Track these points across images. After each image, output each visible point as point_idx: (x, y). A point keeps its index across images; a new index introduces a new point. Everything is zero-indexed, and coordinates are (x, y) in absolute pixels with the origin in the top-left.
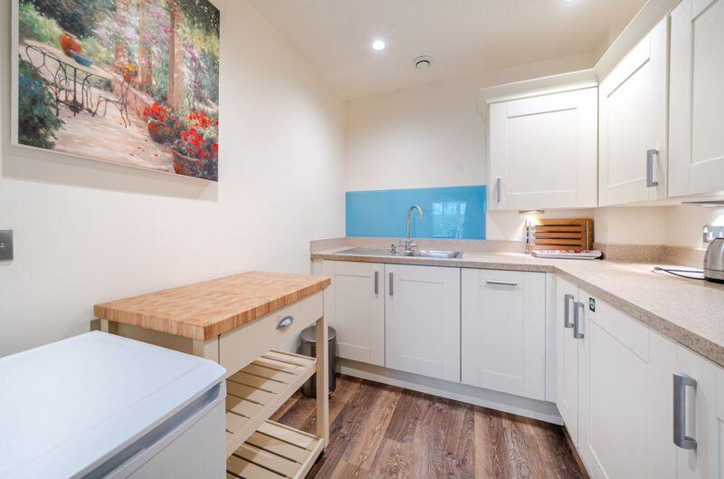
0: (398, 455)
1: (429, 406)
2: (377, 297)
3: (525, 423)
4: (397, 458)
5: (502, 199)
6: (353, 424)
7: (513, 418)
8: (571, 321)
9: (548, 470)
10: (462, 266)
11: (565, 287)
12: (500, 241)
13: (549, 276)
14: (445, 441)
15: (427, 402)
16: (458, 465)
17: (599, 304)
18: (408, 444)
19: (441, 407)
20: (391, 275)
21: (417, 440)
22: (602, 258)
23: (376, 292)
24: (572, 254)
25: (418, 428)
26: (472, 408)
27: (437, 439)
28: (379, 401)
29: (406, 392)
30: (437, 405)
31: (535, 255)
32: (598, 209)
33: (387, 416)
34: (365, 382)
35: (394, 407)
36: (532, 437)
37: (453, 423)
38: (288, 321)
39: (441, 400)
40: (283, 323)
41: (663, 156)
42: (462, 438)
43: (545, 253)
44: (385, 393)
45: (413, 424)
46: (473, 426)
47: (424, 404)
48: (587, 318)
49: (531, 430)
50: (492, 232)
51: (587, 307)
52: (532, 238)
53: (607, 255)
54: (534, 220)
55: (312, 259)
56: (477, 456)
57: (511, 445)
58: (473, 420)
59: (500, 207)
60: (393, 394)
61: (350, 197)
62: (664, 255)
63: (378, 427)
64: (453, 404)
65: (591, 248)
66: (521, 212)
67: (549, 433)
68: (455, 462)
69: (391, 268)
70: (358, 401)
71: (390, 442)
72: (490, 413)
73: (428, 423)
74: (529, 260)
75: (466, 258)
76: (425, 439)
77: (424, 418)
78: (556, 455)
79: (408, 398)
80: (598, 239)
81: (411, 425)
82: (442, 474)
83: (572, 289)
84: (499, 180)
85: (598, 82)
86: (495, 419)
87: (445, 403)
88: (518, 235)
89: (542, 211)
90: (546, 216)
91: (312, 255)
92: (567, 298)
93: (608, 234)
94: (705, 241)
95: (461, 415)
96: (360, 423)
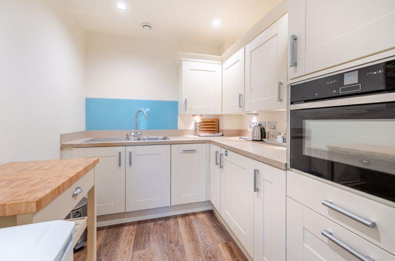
0: (144, 257)
1: (155, 225)
2: (120, 168)
3: (199, 214)
4: (143, 258)
5: (188, 109)
6: (109, 255)
7: (194, 214)
8: (218, 161)
9: (210, 229)
10: (171, 143)
11: (215, 148)
12: (184, 130)
13: (208, 144)
14: (167, 238)
15: (153, 223)
16: (176, 245)
17: (229, 152)
18: (148, 248)
19: (161, 222)
20: (130, 153)
21: (152, 244)
22: (222, 136)
23: (120, 165)
24: (212, 134)
25: (151, 238)
26: (176, 217)
27: (163, 239)
28: (123, 234)
29: (139, 222)
30: (159, 222)
31: (199, 136)
32: (222, 115)
33: (131, 240)
34: (109, 227)
35: (134, 233)
36: (203, 219)
37: (168, 228)
38: (79, 190)
39: (160, 219)
40: (76, 193)
41: (243, 97)
42: (174, 232)
43: (203, 134)
44: (126, 228)
45: (148, 237)
46: (178, 225)
47: (151, 225)
48: (224, 158)
49: (201, 216)
50: (181, 125)
51: (224, 155)
52: (197, 128)
53: (224, 134)
54: (198, 119)
55: (61, 149)
56: (183, 237)
57: (196, 225)
58: (178, 222)
59: (187, 113)
60: (131, 226)
61: (89, 101)
62: (240, 133)
63: (127, 249)
64: (167, 218)
65: (218, 132)
66: (193, 116)
67: (208, 214)
68: (174, 245)
69: (130, 149)
70: (108, 240)
71: (137, 252)
72: (184, 216)
73: (156, 232)
74: (196, 138)
75: (172, 139)
76: (156, 241)
77: (153, 231)
78: (212, 222)
79: (141, 225)
80: (220, 128)
81: (147, 238)
82: (169, 253)
83: (218, 149)
84: (186, 99)
85: (222, 62)
86: (187, 218)
87: (163, 220)
88: (192, 127)
89: (201, 116)
90: (203, 117)
91: (61, 145)
92: (217, 152)
93: (225, 125)
94: (250, 127)
95: (172, 222)
96: (114, 252)
